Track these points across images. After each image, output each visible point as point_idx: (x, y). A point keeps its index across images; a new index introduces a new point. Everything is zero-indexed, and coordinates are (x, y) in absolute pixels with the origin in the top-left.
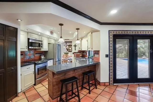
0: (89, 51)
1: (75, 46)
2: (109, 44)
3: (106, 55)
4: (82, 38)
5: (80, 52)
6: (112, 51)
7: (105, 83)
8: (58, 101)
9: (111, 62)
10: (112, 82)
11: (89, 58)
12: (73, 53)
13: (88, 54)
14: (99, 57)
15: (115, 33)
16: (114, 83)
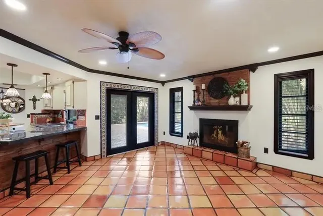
0: (69, 110)
1: (34, 100)
2: (101, 101)
3: (96, 116)
4: (53, 86)
5: (46, 112)
6: (104, 110)
7: (94, 156)
8: (5, 195)
9: (102, 126)
10: (105, 154)
11: (67, 122)
12: (28, 116)
13: (65, 117)
14: (86, 119)
15: (109, 86)
16: (108, 154)
